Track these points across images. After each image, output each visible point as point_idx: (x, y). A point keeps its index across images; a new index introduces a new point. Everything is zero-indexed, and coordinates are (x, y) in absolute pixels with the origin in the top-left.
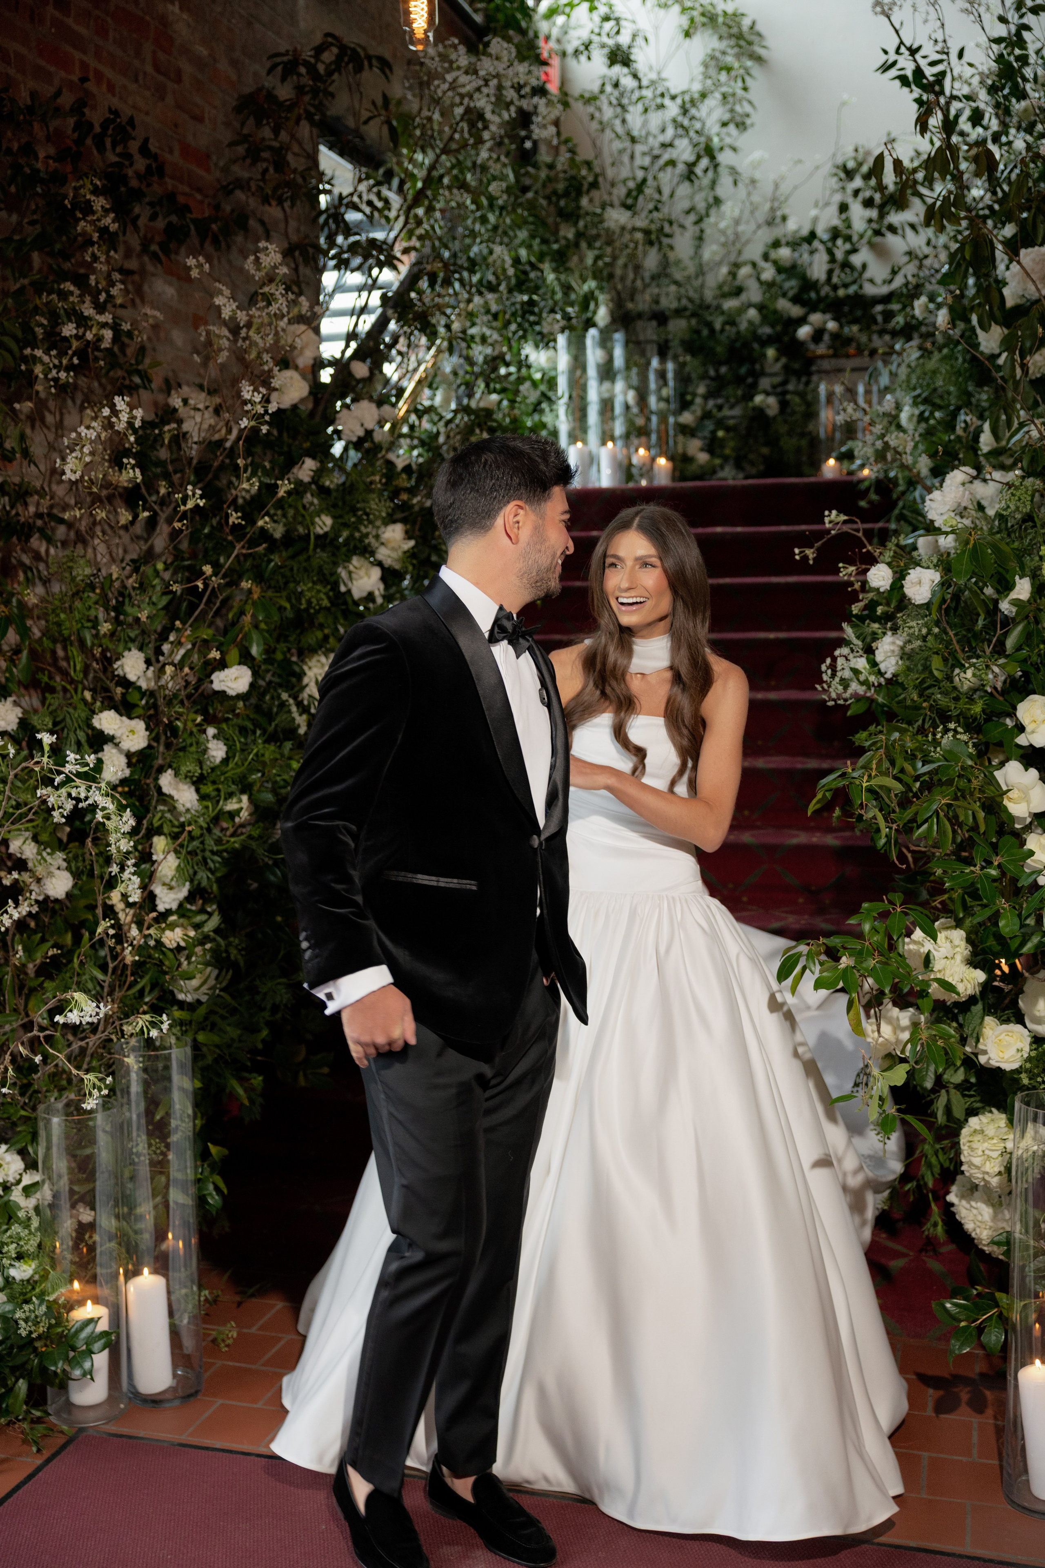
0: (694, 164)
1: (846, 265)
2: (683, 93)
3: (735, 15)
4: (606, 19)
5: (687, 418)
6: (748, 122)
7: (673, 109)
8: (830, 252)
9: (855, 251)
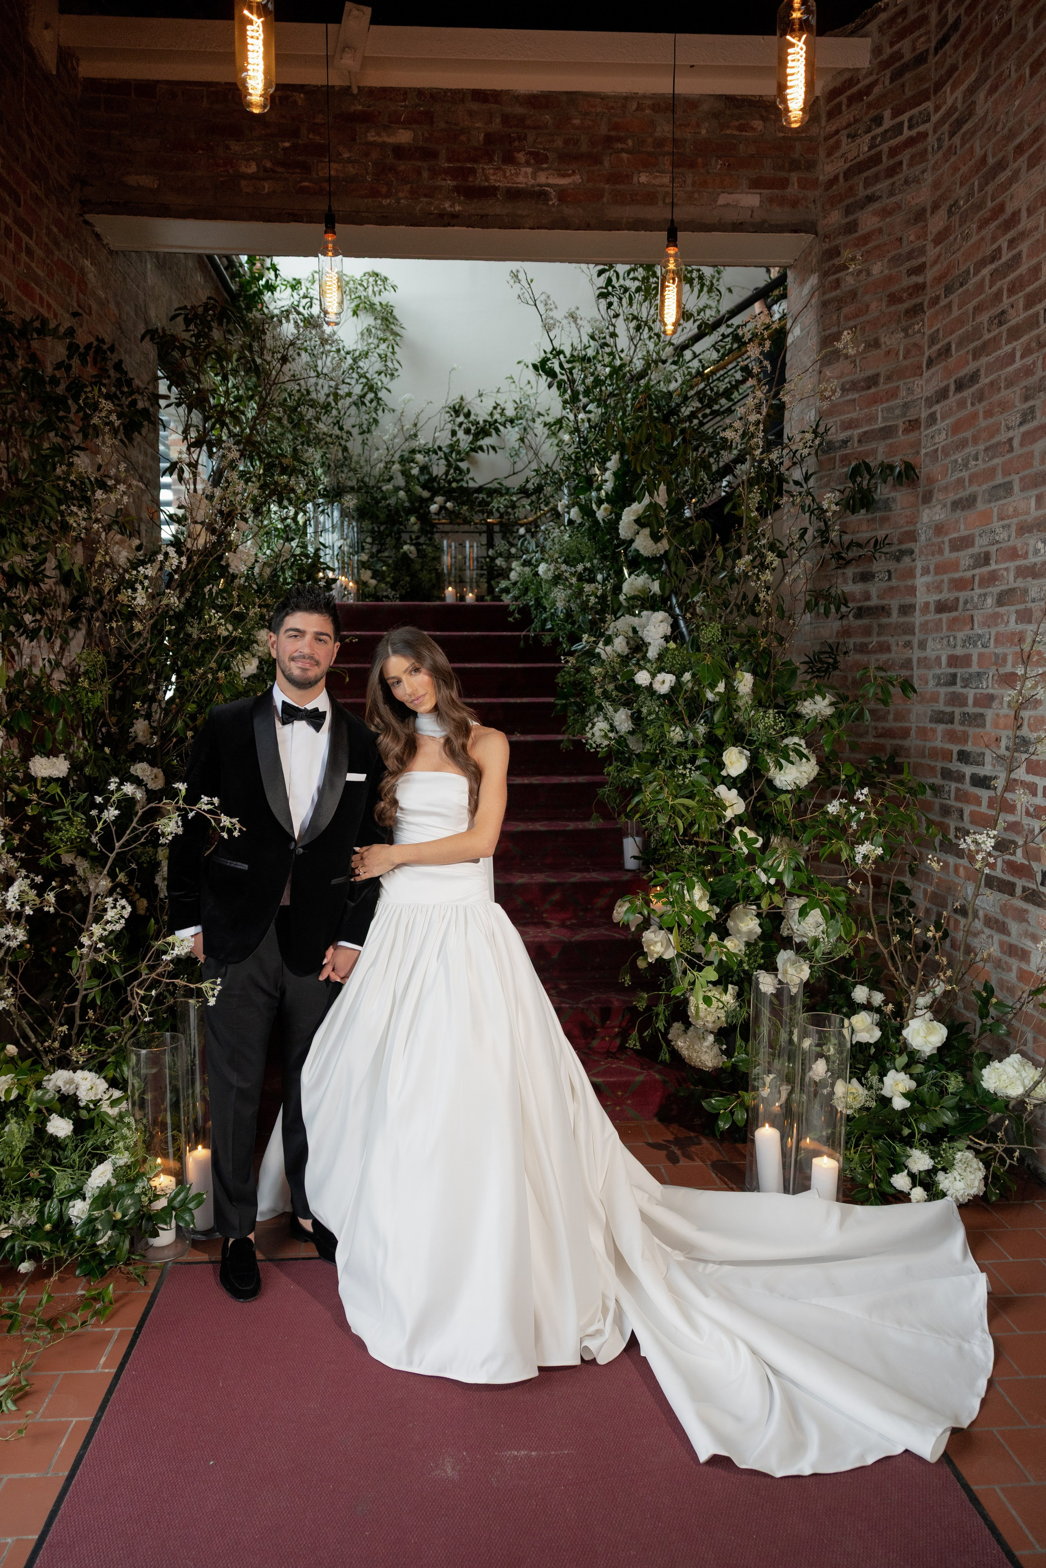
0: (364, 396)
1: (458, 468)
2: (355, 350)
3: (387, 306)
4: (305, 297)
5: (364, 557)
6: (396, 374)
7: (349, 361)
8: (447, 459)
9: (462, 460)
